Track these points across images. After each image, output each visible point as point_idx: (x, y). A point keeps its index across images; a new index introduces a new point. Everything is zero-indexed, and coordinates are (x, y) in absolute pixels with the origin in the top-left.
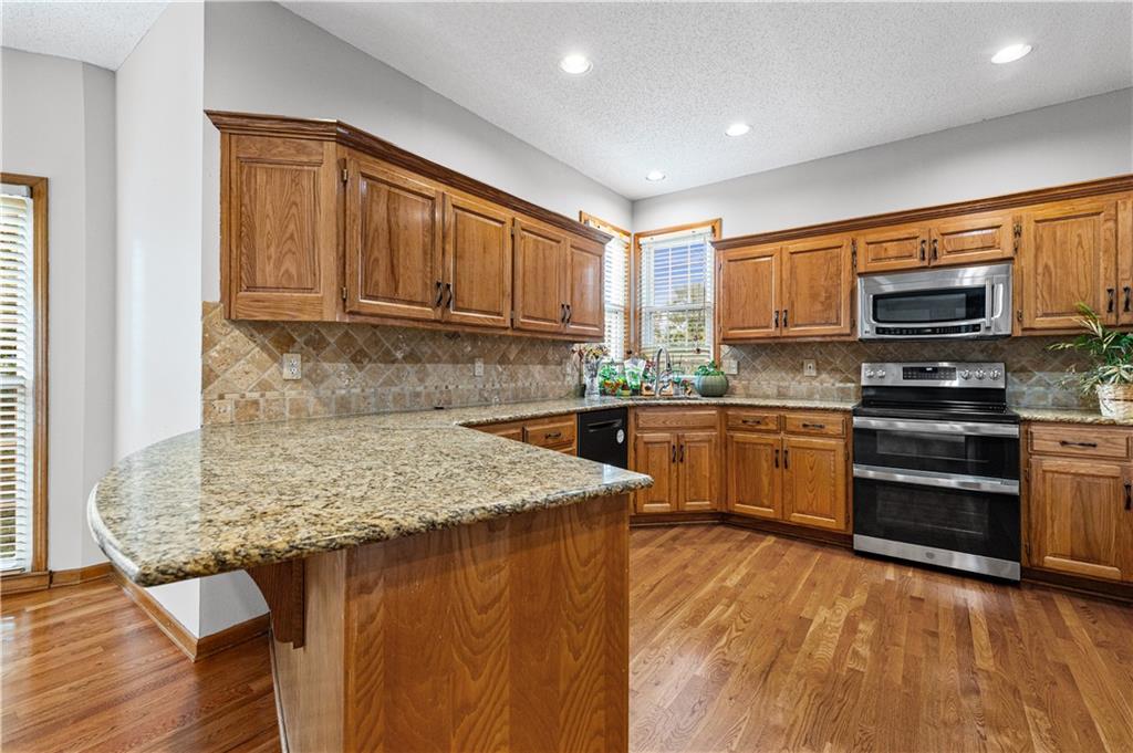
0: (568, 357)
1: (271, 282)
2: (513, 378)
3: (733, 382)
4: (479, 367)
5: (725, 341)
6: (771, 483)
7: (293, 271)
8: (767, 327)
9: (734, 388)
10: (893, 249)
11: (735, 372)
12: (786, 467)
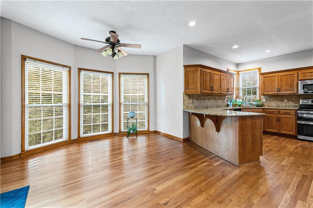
0: (225, 99)
1: (191, 89)
2: (216, 103)
3: (264, 104)
4: (212, 101)
5: (263, 95)
6: (276, 125)
7: (194, 87)
8: (274, 92)
9: (265, 105)
10: (308, 74)
11: (265, 101)
12: (280, 121)
